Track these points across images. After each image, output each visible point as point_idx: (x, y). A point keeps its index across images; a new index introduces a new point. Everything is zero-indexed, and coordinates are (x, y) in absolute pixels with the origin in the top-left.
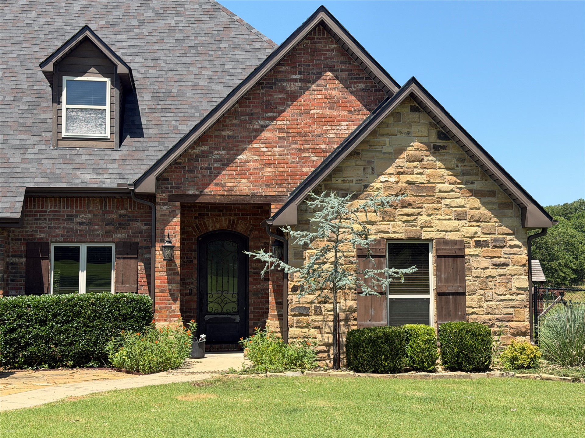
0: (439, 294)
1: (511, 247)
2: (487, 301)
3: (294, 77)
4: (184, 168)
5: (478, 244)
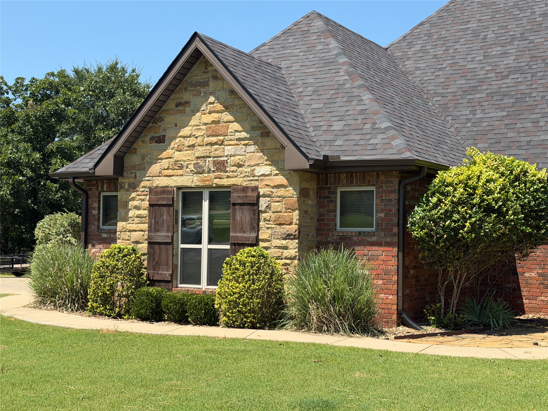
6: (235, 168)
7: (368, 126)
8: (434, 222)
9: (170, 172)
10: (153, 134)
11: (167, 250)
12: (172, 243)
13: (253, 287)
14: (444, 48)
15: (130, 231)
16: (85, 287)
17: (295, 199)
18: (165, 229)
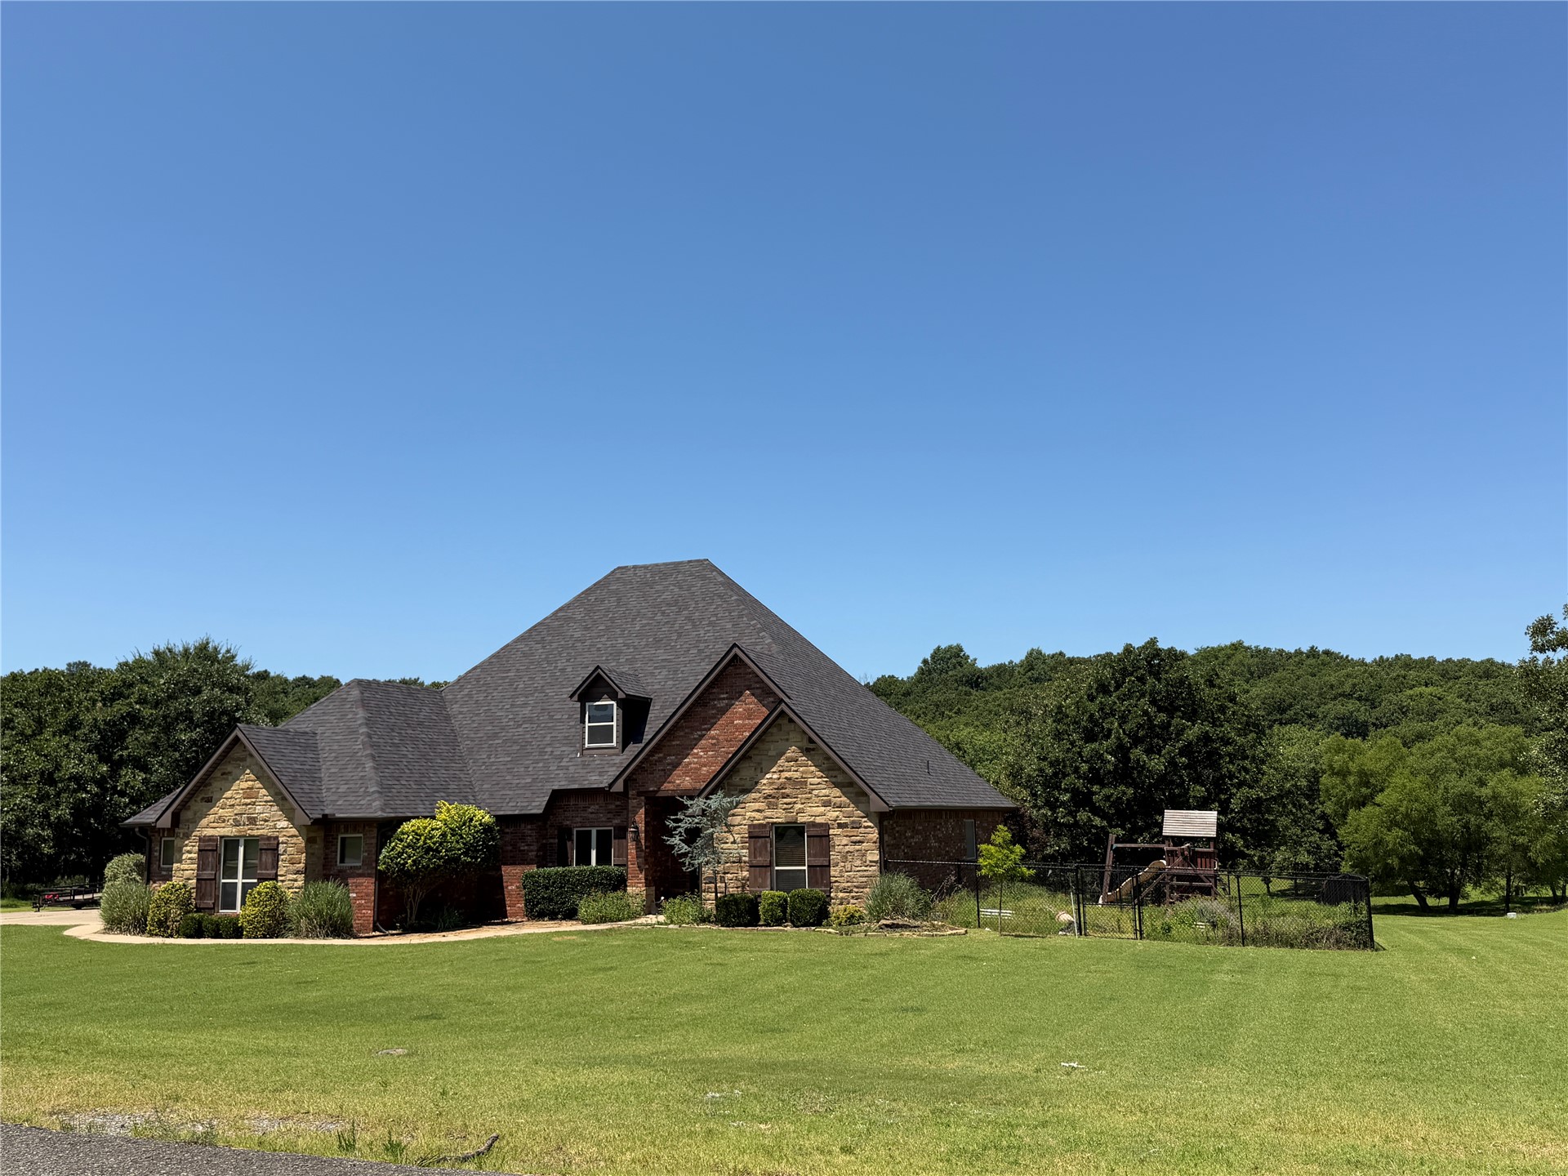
0: (809, 866)
1: (866, 827)
2: (847, 872)
3: (722, 696)
4: (647, 771)
5: (840, 826)
6: (262, 823)
7: (362, 789)
8: (391, 859)
9: (215, 825)
10: (203, 796)
11: (211, 884)
12: (215, 879)
13: (266, 909)
14: (485, 695)
15: (183, 870)
16: (145, 915)
17: (303, 845)
18: (210, 868)
